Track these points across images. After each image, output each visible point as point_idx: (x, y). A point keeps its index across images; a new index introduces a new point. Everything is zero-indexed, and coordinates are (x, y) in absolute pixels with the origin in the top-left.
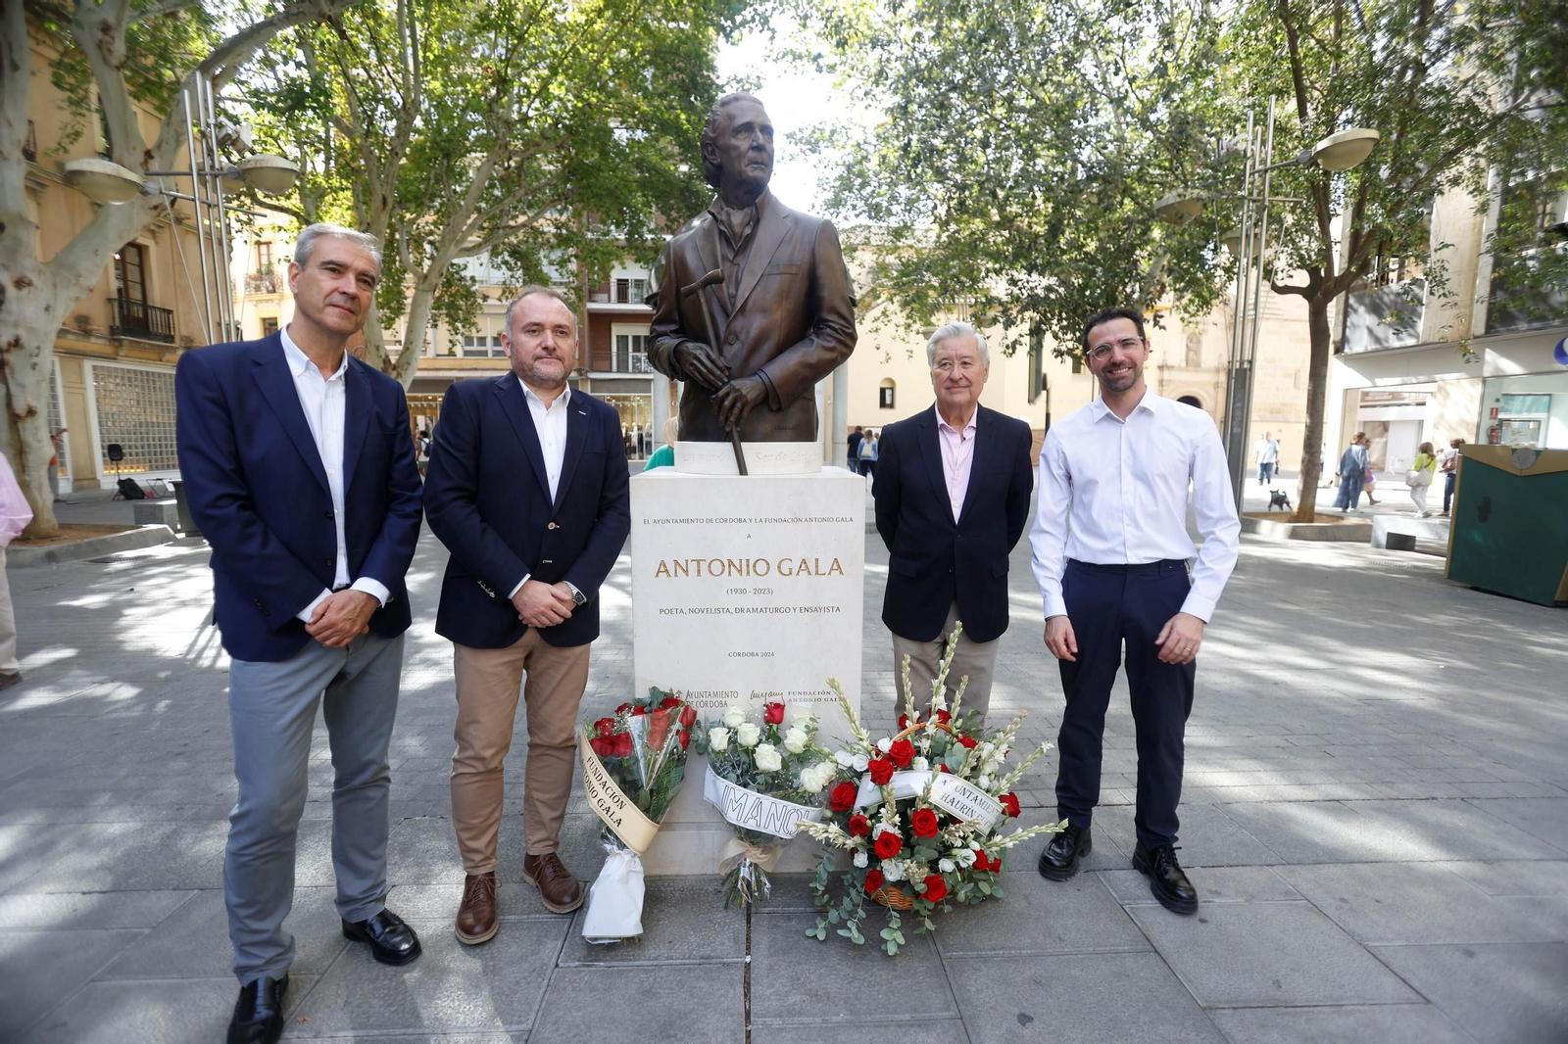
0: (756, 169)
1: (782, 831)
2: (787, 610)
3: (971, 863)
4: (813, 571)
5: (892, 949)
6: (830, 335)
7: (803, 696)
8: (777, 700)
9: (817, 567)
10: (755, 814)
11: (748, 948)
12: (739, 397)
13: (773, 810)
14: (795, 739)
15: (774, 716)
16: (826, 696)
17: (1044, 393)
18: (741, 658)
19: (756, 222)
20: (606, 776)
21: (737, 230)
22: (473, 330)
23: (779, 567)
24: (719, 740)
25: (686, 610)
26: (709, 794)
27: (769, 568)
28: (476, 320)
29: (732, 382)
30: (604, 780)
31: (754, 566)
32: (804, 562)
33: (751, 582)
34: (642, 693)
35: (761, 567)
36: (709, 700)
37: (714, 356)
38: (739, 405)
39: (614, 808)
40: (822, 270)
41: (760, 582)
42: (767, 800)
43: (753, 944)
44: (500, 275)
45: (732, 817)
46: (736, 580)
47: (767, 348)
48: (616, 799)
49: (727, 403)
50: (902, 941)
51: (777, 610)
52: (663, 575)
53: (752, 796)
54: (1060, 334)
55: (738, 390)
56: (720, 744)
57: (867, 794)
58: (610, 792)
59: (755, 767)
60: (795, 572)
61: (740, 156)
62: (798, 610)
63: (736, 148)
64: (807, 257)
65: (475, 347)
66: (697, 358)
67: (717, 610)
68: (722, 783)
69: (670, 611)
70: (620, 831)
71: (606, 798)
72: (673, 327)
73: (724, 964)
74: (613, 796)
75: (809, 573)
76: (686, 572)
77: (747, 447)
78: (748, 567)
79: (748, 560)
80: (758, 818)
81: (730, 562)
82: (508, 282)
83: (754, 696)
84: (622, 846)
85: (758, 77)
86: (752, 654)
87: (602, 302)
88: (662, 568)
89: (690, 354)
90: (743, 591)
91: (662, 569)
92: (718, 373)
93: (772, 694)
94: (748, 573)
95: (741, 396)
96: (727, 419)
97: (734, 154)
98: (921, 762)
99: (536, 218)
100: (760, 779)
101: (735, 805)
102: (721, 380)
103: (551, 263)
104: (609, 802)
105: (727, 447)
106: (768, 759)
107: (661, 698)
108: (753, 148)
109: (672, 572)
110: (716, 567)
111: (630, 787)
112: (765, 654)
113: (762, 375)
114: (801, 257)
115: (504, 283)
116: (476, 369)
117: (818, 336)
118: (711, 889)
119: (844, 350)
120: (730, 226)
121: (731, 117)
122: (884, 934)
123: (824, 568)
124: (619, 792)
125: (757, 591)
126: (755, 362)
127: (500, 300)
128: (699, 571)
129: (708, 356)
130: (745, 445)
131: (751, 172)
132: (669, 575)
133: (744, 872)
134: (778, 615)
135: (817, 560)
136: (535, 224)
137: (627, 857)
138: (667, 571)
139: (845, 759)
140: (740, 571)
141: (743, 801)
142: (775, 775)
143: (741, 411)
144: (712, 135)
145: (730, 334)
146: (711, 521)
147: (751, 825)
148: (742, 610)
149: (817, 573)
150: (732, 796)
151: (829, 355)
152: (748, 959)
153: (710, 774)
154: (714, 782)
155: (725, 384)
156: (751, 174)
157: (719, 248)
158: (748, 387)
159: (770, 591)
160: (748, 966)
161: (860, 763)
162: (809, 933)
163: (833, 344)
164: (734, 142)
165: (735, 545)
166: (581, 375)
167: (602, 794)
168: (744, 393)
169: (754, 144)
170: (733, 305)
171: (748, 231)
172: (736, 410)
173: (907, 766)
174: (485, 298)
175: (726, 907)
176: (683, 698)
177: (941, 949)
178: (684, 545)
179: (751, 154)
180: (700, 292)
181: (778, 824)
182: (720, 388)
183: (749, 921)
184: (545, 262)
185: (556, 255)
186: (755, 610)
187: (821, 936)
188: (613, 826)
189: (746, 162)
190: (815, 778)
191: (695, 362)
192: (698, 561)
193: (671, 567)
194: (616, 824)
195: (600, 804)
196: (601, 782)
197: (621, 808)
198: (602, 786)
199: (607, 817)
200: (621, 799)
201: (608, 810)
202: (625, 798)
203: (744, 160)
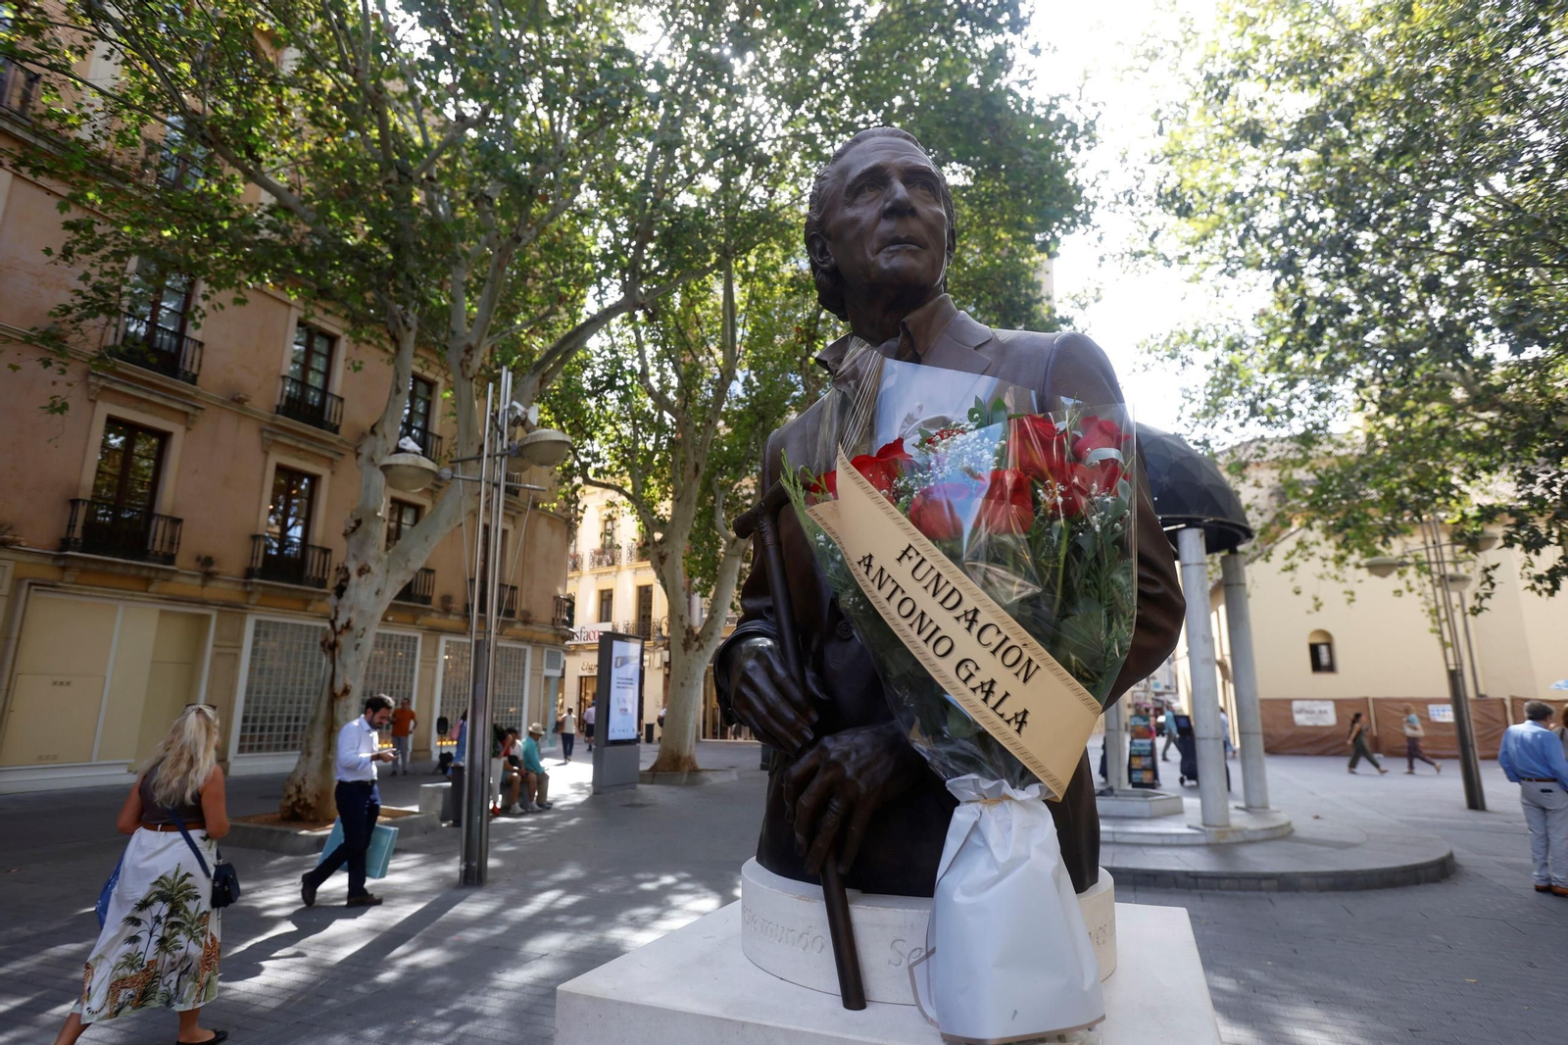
0: (897, 253)
30: (968, 604)
39: (1006, 681)
48: (1013, 656)
49: (807, 797)
58: (990, 636)
70: (1023, 745)
71: (981, 655)
74: (1002, 649)
84: (1023, 776)
92: (791, 714)
96: (808, 843)
104: (990, 667)
108: (884, 215)
164: (849, 214)
167: (966, 644)
169: (888, 206)
179: (885, 226)
188: (1003, 733)
189: (875, 244)
194: (1014, 726)
195: (964, 673)
196: (959, 611)
197: (1025, 680)
198: (964, 624)
199: (986, 709)
200: (1027, 654)
201: (988, 689)
202: (1036, 651)
203: (871, 245)
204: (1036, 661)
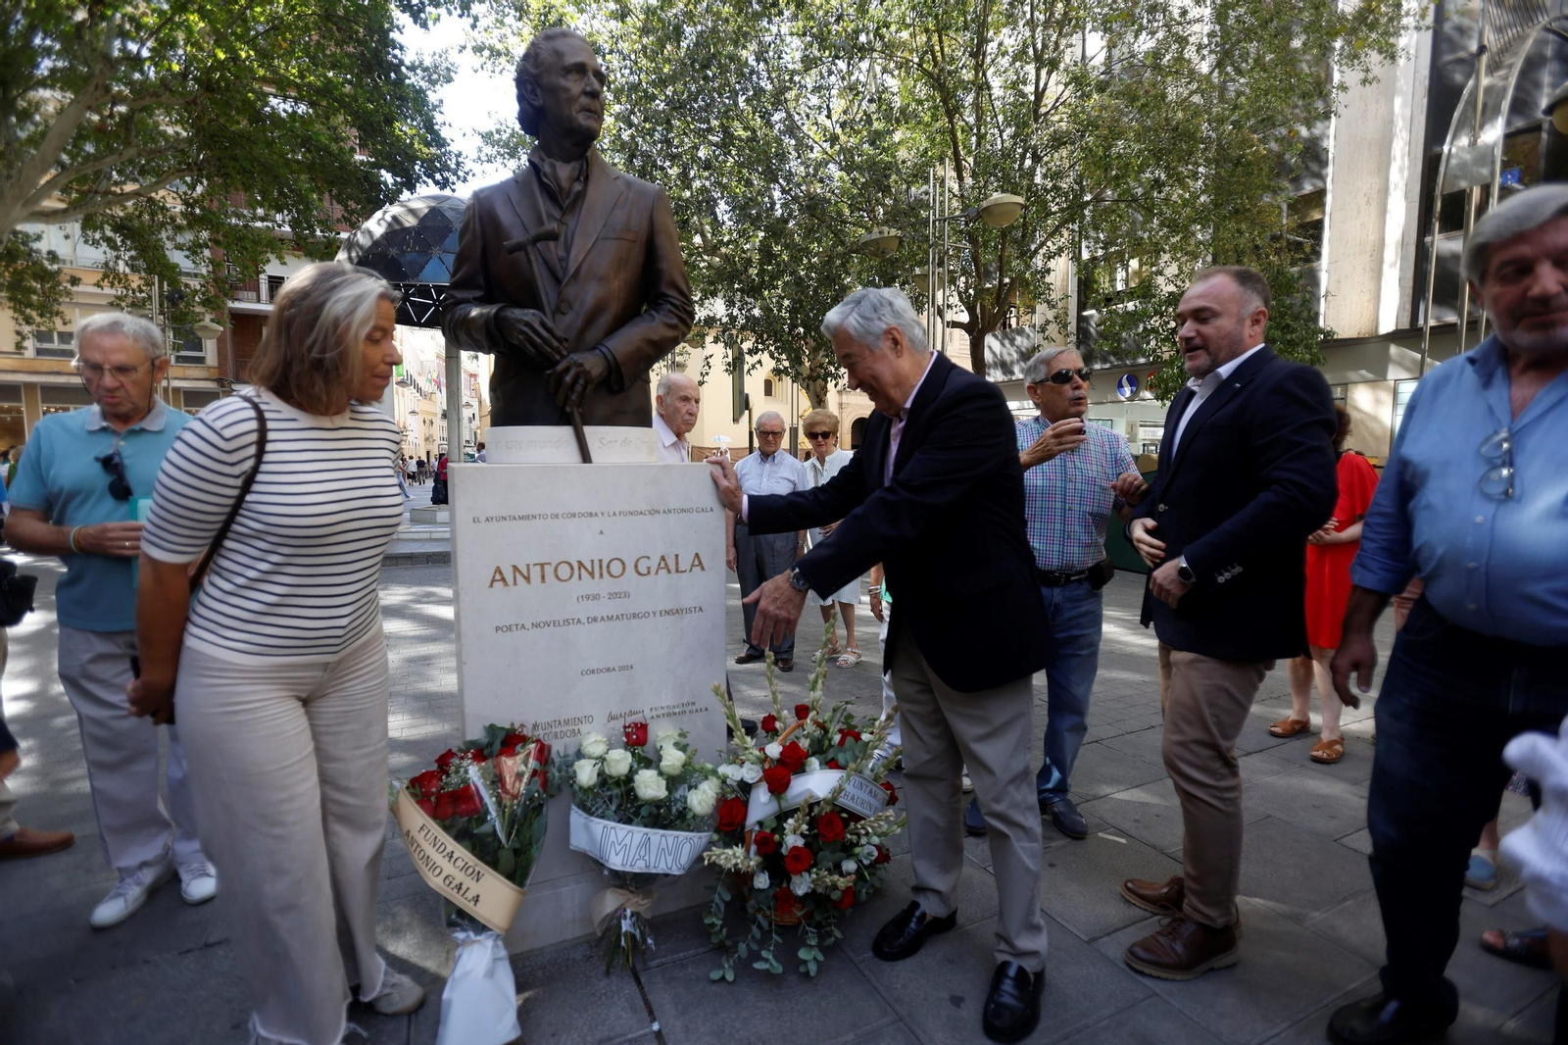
0: (589, 117)
1: (674, 867)
2: (646, 615)
3: (873, 858)
4: (672, 567)
5: (813, 968)
6: (670, 311)
7: (667, 711)
8: (638, 718)
9: (677, 563)
10: (642, 853)
11: (651, 1013)
12: (582, 373)
13: (664, 845)
14: (673, 759)
15: (636, 737)
16: (690, 708)
17: (747, 412)
18: (595, 676)
19: (584, 176)
20: (451, 844)
21: (565, 184)
22: (58, 321)
23: (636, 566)
24: (586, 774)
25: (528, 625)
26: (578, 840)
27: (624, 569)
28: (61, 309)
29: (572, 356)
30: (449, 849)
31: (608, 567)
32: (663, 558)
33: (605, 585)
34: (476, 733)
35: (616, 568)
36: (558, 730)
37: (549, 323)
38: (582, 381)
39: (468, 882)
40: (661, 241)
41: (615, 586)
42: (656, 834)
43: (654, 1007)
44: (98, 254)
45: (616, 862)
46: (588, 585)
47: (605, 320)
48: (471, 871)
49: (568, 379)
50: (821, 957)
51: (635, 616)
52: (499, 585)
53: (637, 833)
54: (776, 355)
55: (581, 365)
56: (590, 779)
57: (761, 805)
58: (460, 863)
59: (636, 797)
60: (653, 571)
61: (571, 100)
62: (658, 614)
63: (567, 90)
64: (645, 223)
65: (56, 345)
66: (528, 324)
67: (567, 622)
68: (598, 825)
69: (509, 628)
70: (480, 912)
71: (455, 872)
72: (478, 294)
73: (630, 1041)
74: (465, 868)
75: (669, 571)
76: (527, 579)
77: (591, 432)
78: (599, 569)
79: (600, 561)
80: (647, 858)
81: (580, 564)
82: (111, 264)
83: (612, 718)
84: (480, 928)
85: (448, 69)
86: (608, 670)
87: (248, 301)
89: (519, 321)
90: (596, 597)
91: (498, 577)
92: (556, 344)
93: (632, 713)
94: (601, 575)
95: (587, 373)
96: (567, 399)
97: (563, 96)
98: (814, 762)
99: (155, 187)
100: (644, 812)
101: (618, 848)
102: (559, 352)
103: (179, 247)
104: (460, 877)
105: (565, 432)
106: (650, 785)
107: (501, 736)
108: (585, 93)
109: (509, 579)
110: (564, 571)
111: (486, 850)
112: (622, 668)
113: (604, 350)
114: (639, 223)
115: (106, 264)
116: (58, 373)
117: (657, 311)
118: (578, 956)
119: (682, 327)
120: (556, 179)
121: (559, 54)
122: (803, 954)
123: (684, 565)
124: (472, 860)
125: (612, 596)
126: (593, 334)
127: (98, 285)
128: (543, 577)
129: (543, 325)
130: (588, 430)
131: (582, 120)
132: (506, 585)
133: (626, 926)
134: (635, 622)
135: (677, 556)
136: (153, 195)
137: (490, 943)
138: (503, 579)
139: (733, 773)
140: (592, 574)
141: (627, 841)
142: (657, 804)
143: (585, 387)
144: (533, 71)
145: (562, 301)
146: (557, 516)
147: (639, 867)
148: (595, 620)
149: (677, 571)
150: (613, 838)
151: (670, 333)
152: (656, 1027)
153: (577, 817)
154: (587, 827)
155: (563, 357)
157: (542, 203)
158: (592, 363)
159: (627, 595)
160: (659, 1034)
161: (750, 773)
162: (715, 975)
163: (675, 321)
164: (563, 82)
165: (585, 543)
166: (222, 386)
167: (448, 868)
168: (587, 367)
169: (588, 89)
170: (565, 270)
171: (578, 187)
172: (578, 388)
173: (800, 768)
174: (75, 281)
175: (608, 973)
176: (527, 732)
177: (851, 954)
178: (524, 546)
179: (584, 100)
180: (530, 249)
181: (670, 859)
182: (558, 362)
183: (639, 982)
184: (169, 245)
185: (187, 237)
186: (610, 618)
187: (730, 977)
188: (468, 907)
190: (702, 798)
191: (525, 329)
192: (542, 565)
193: (509, 575)
194: (473, 903)
195: (447, 882)
196: (445, 853)
197: (478, 880)
198: (447, 859)
199: (459, 897)
200: (477, 869)
201: (459, 887)
202: (482, 867)
203: (576, 107)
204: (482, 872)
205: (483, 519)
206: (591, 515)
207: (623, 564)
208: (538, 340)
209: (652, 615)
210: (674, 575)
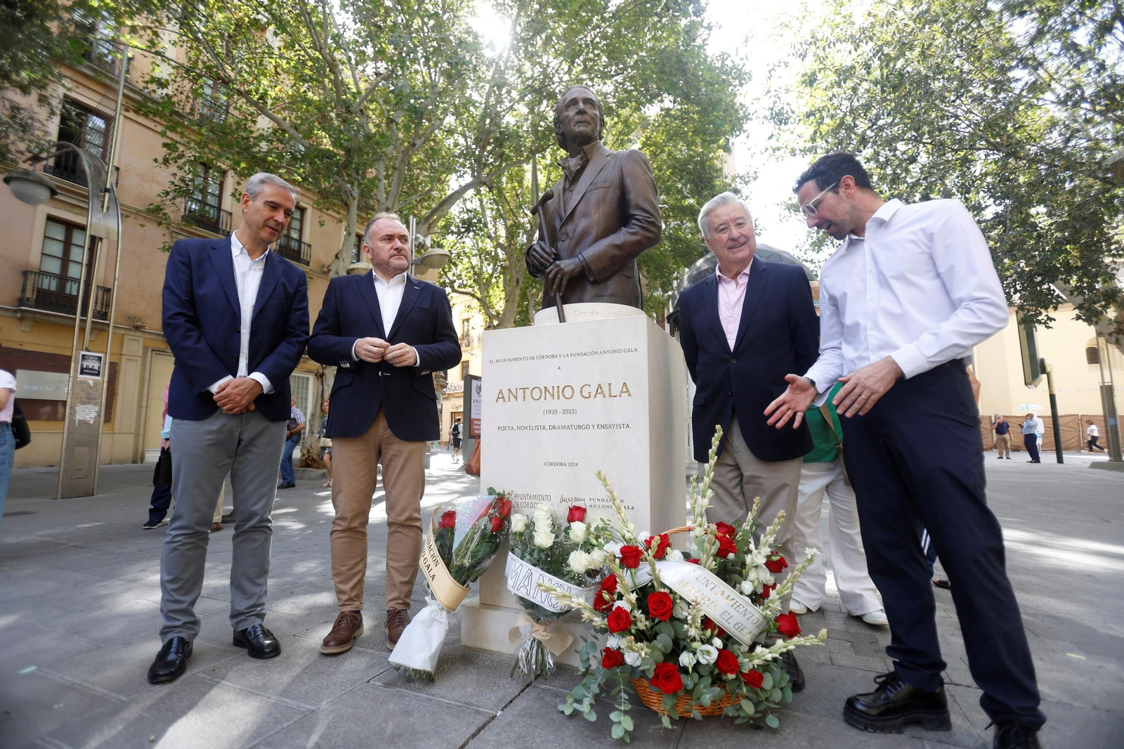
0: (580, 126)
2: (587, 427)
3: (713, 660)
4: (607, 393)
6: (634, 224)
7: (601, 503)
8: (580, 504)
9: (610, 390)
10: (526, 583)
11: (505, 707)
12: (561, 271)
13: (540, 582)
18: (553, 467)
19: (586, 160)
21: (572, 168)
23: (581, 392)
25: (515, 427)
27: (573, 393)
29: (556, 262)
31: (563, 391)
32: (600, 387)
33: (561, 404)
35: (568, 392)
36: (530, 501)
37: (545, 247)
38: (559, 276)
41: (567, 405)
42: (537, 572)
43: (512, 705)
46: (550, 403)
48: (434, 559)
49: (551, 275)
51: (579, 427)
52: (500, 400)
55: (559, 266)
60: (593, 395)
62: (596, 427)
64: (617, 175)
67: (537, 428)
69: (505, 428)
70: (433, 585)
71: (429, 558)
73: (477, 711)
74: (433, 556)
75: (605, 396)
76: (516, 398)
78: (558, 392)
79: (558, 387)
80: (528, 588)
81: (546, 389)
83: (563, 500)
84: (434, 598)
85: (755, 172)
86: (561, 464)
88: (501, 396)
90: (555, 412)
92: (546, 256)
93: (576, 499)
94: (559, 397)
98: (677, 555)
102: (548, 261)
104: (430, 561)
106: (544, 541)
108: (577, 113)
109: (507, 398)
110: (536, 394)
112: (571, 464)
114: (614, 175)
123: (615, 391)
124: (437, 553)
125: (565, 412)
128: (524, 397)
129: (542, 248)
132: (505, 401)
134: (580, 431)
135: (610, 385)
137: (436, 608)
138: (503, 398)
140: (553, 396)
143: (561, 280)
145: (562, 234)
146: (533, 358)
148: (554, 427)
151: (634, 238)
152: (498, 713)
155: (551, 264)
156: (577, 130)
158: (568, 264)
159: (574, 412)
160: (494, 717)
163: (636, 229)
165: (549, 376)
168: (562, 267)
169: (577, 109)
170: (566, 215)
172: (557, 280)
176: (511, 499)
178: (515, 377)
179: (577, 118)
181: (544, 596)
182: (549, 268)
183: (523, 690)
186: (564, 427)
188: (430, 581)
189: (574, 123)
190: (582, 562)
191: (534, 253)
192: (524, 389)
193: (506, 395)
197: (436, 565)
199: (428, 573)
201: (429, 567)
202: (439, 559)
203: (573, 123)
205: (494, 361)
206: (553, 356)
207: (573, 390)
208: (538, 256)
209: (591, 427)
210: (608, 399)
